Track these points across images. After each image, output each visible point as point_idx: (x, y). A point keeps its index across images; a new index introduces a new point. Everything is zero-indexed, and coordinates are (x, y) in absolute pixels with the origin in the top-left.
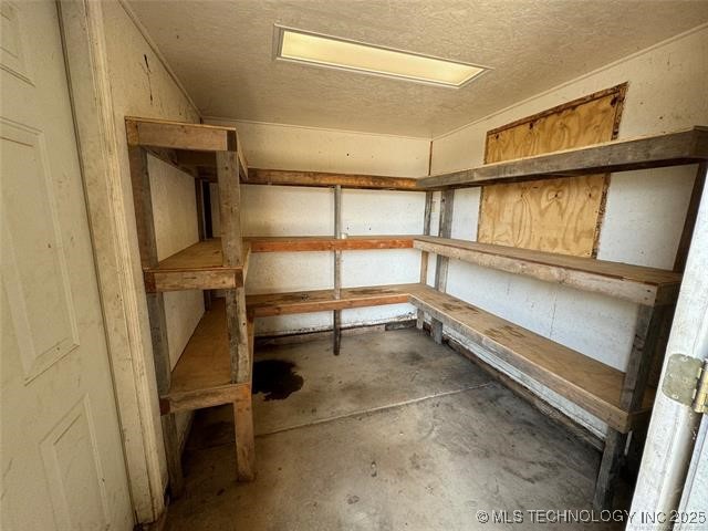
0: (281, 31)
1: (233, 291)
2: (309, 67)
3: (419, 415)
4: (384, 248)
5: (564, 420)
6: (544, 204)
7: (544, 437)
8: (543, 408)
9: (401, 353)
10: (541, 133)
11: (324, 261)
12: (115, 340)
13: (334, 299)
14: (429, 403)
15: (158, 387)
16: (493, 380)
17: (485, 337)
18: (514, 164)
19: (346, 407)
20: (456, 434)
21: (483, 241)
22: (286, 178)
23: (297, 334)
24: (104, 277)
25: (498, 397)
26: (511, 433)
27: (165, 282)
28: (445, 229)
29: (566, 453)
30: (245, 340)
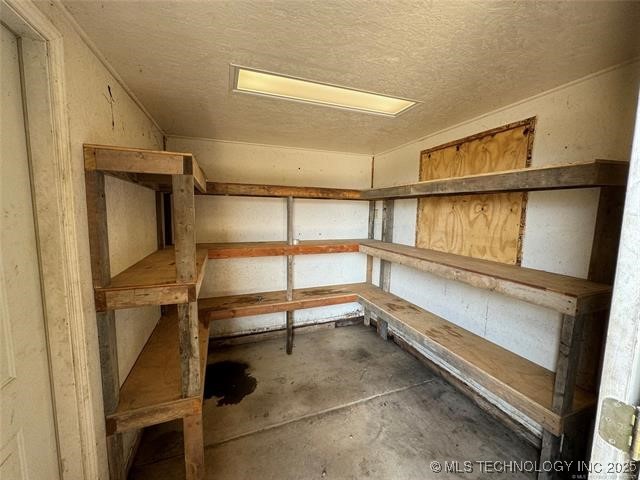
0: (236, 70)
1: (186, 306)
2: (262, 98)
3: (368, 416)
4: (333, 252)
5: (502, 416)
6: (472, 216)
7: (485, 435)
8: (482, 404)
9: (350, 351)
10: (466, 154)
11: (278, 265)
12: (59, 364)
13: (287, 300)
14: (377, 402)
15: (105, 407)
16: (436, 375)
17: (426, 338)
18: (445, 183)
19: (298, 409)
20: (404, 434)
21: (420, 246)
22: (242, 190)
23: (252, 334)
24: (51, 301)
25: (441, 393)
26: (454, 432)
27: (117, 299)
28: (387, 234)
29: (506, 450)
30: (197, 353)
